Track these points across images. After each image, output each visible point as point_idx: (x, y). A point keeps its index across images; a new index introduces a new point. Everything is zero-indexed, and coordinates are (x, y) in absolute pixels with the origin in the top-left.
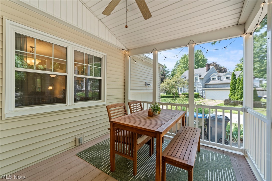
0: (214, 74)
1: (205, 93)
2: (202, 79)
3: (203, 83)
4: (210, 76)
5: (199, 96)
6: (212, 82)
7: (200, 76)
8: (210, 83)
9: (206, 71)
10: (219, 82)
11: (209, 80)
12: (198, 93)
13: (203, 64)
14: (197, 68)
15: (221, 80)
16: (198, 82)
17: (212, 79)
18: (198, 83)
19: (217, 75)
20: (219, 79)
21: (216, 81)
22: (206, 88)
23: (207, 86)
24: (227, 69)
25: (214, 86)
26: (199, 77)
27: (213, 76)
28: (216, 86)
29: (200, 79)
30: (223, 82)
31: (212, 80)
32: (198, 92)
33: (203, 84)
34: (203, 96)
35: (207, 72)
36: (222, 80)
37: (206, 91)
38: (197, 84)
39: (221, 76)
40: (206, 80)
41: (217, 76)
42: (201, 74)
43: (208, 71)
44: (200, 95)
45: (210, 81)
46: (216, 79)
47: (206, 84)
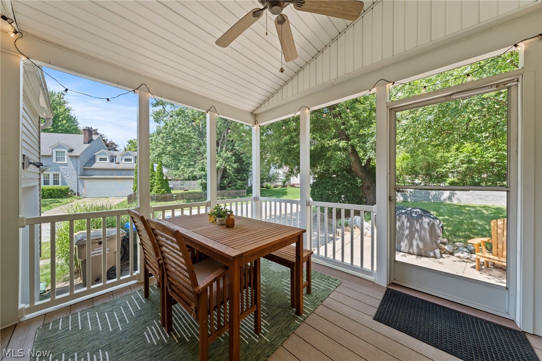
0: (103, 150)
1: (83, 186)
2: (77, 157)
3: (79, 166)
4: (95, 154)
5: (70, 193)
6: (98, 164)
7: (71, 151)
8: (94, 166)
9: (84, 143)
10: (113, 165)
11: (93, 160)
12: (66, 187)
13: (68, 127)
14: (52, 132)
15: (117, 163)
16: (66, 162)
17: (99, 159)
18: (66, 165)
19: (110, 153)
20: (113, 159)
21: (107, 164)
22: (85, 175)
23: (89, 172)
24: (116, 145)
25: (103, 173)
26: (66, 153)
27: (100, 154)
28: (108, 172)
29: (71, 157)
30: (121, 166)
31: (98, 161)
32: (64, 183)
33: (79, 169)
34: (78, 194)
35: (88, 145)
36: (119, 163)
37: (86, 182)
38: (62, 168)
39: (116, 156)
40: (85, 160)
41: (110, 155)
42: (72, 147)
43: (89, 143)
44: (72, 191)
45: (94, 162)
46: (108, 160)
47: (85, 169)
